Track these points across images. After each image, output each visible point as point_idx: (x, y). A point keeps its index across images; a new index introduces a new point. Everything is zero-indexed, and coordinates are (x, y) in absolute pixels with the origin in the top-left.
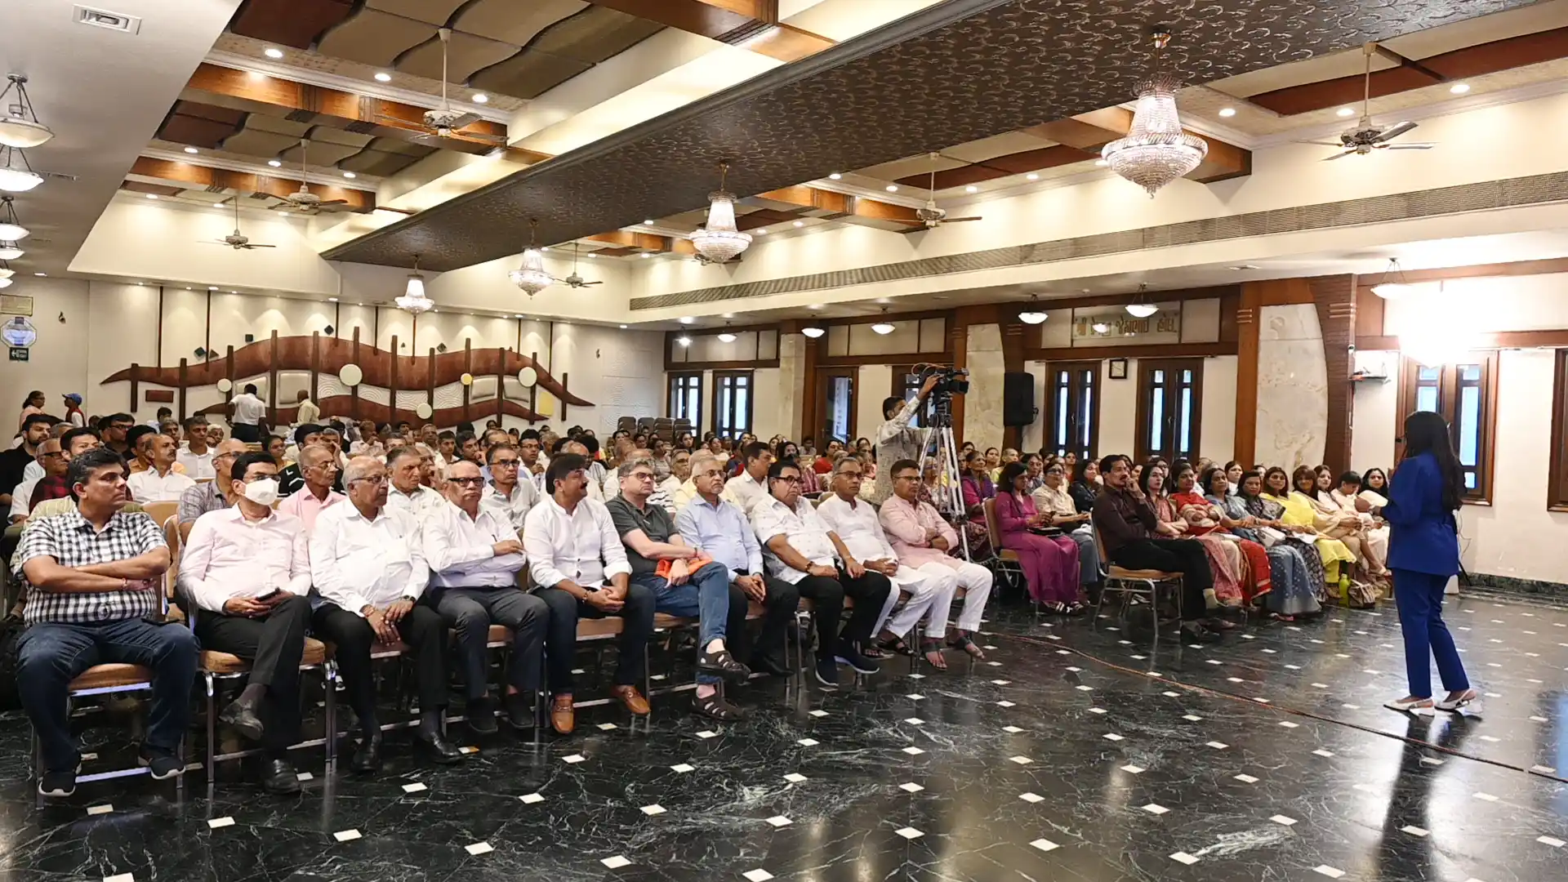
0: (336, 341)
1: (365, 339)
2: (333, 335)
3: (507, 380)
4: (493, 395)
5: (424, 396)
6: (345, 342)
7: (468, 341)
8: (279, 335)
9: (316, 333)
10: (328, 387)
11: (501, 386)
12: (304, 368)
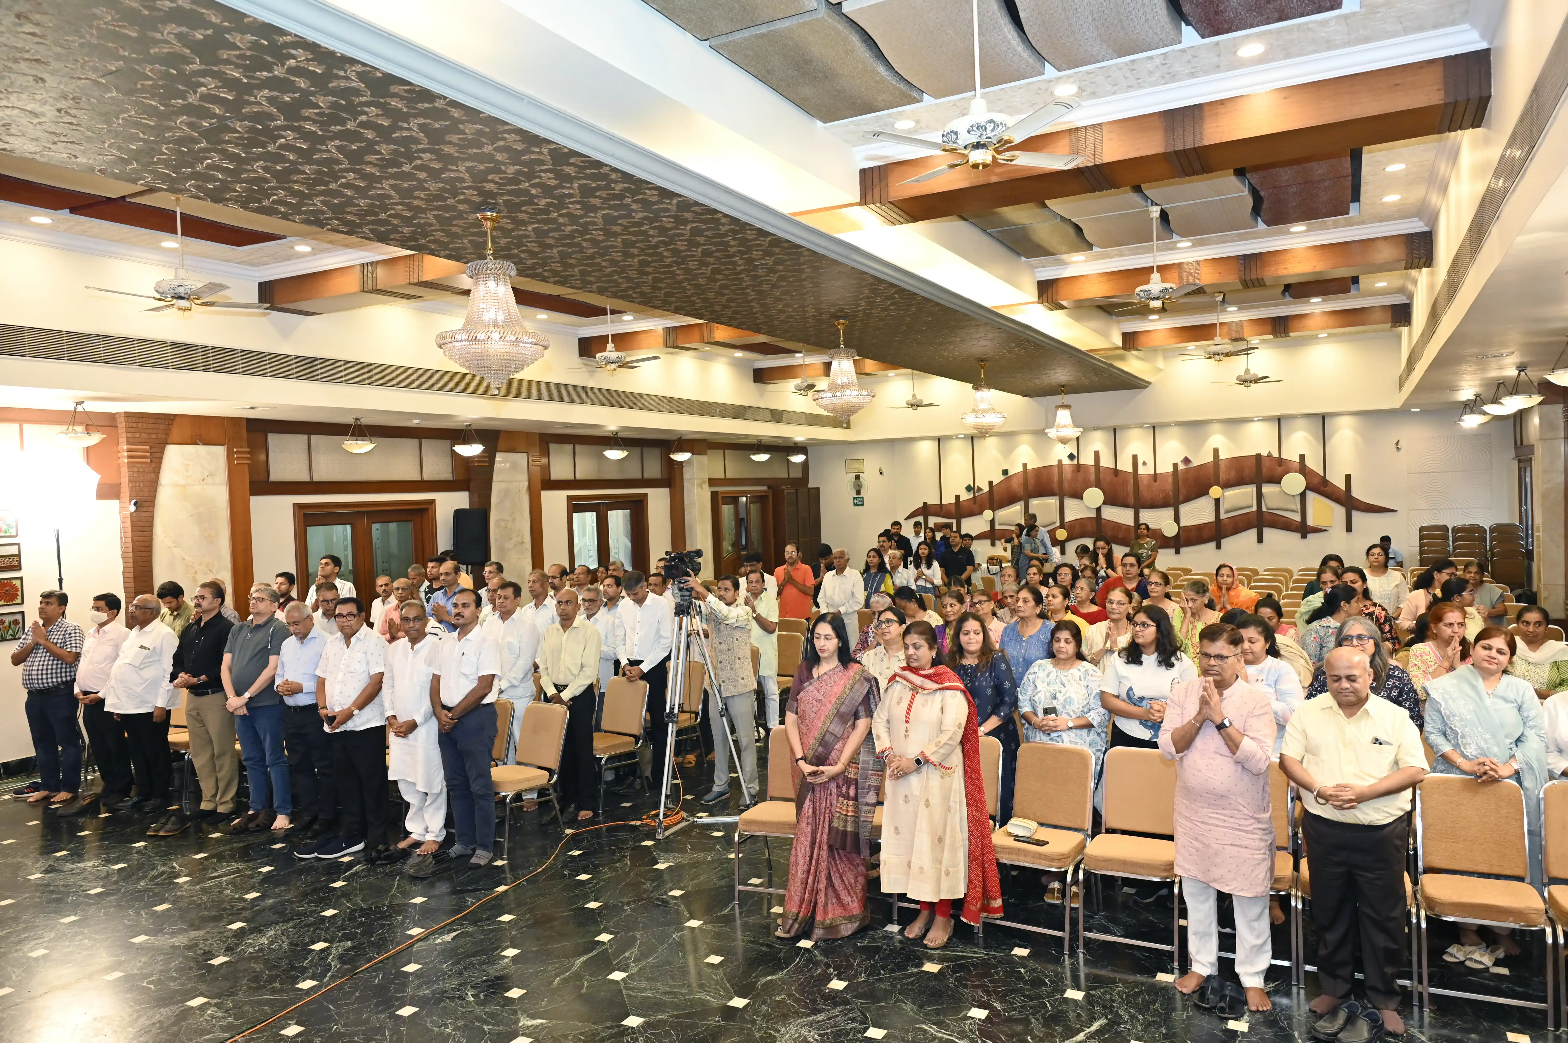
0: (1079, 467)
1: (1106, 462)
2: (1075, 462)
3: (1267, 489)
4: (1251, 506)
5: (1169, 512)
6: (1087, 467)
7: (1216, 451)
8: (1029, 467)
9: (1060, 461)
10: (1075, 511)
11: (1260, 495)
12: (1051, 494)
